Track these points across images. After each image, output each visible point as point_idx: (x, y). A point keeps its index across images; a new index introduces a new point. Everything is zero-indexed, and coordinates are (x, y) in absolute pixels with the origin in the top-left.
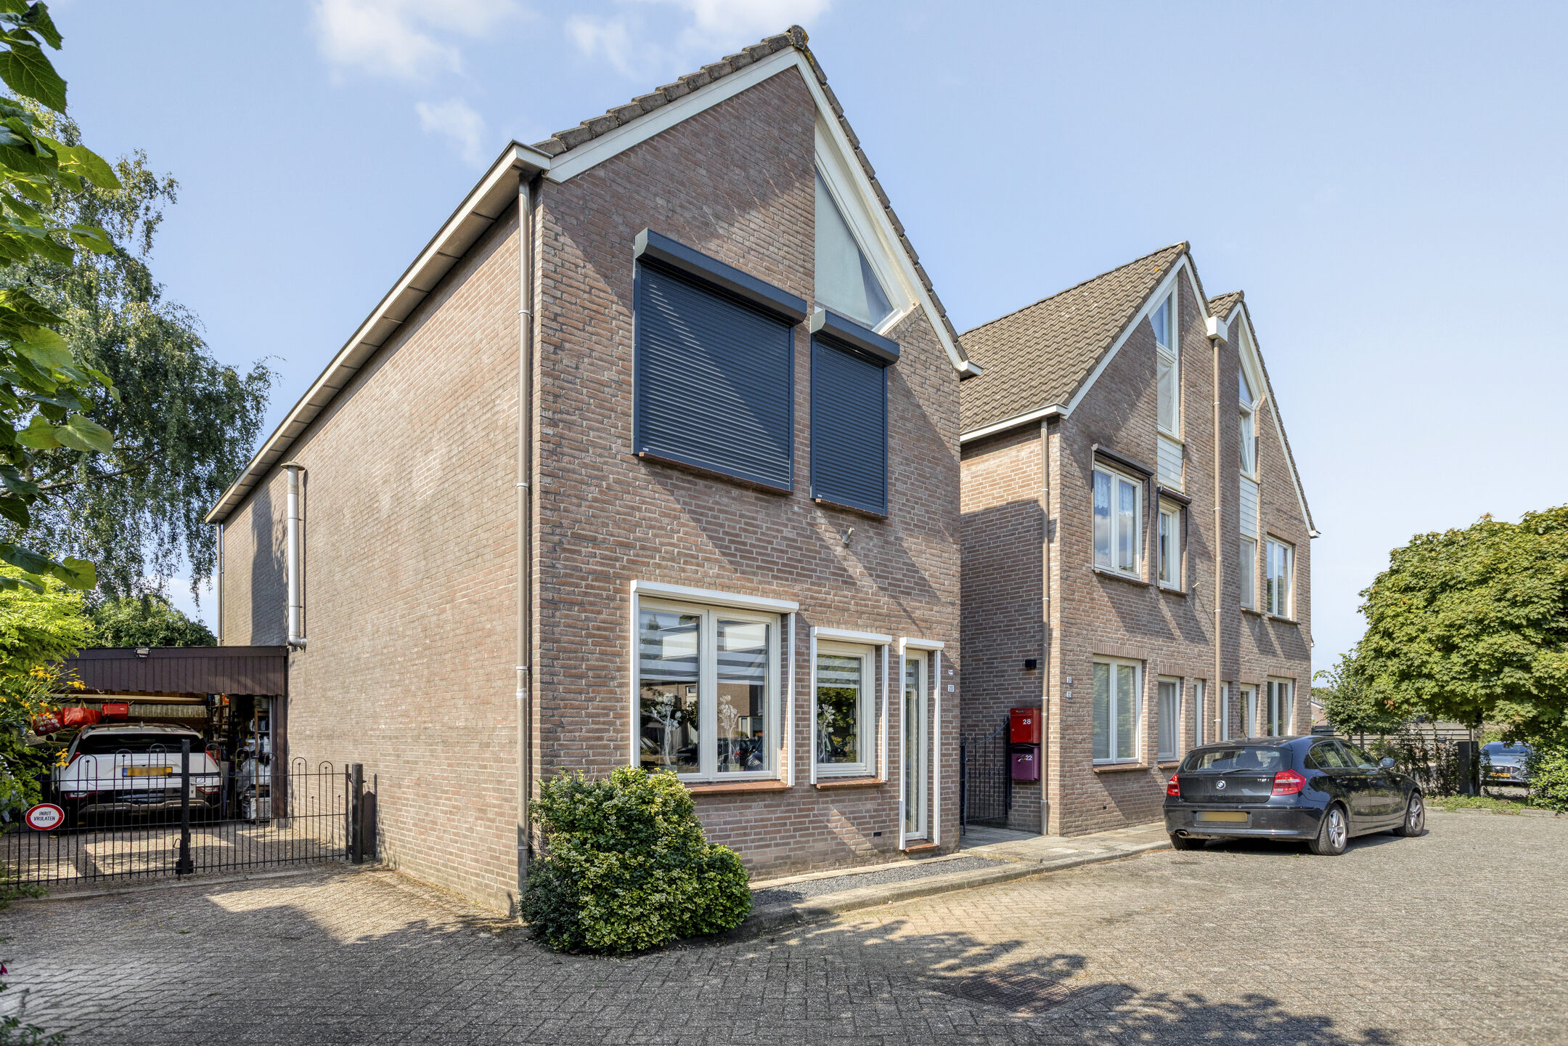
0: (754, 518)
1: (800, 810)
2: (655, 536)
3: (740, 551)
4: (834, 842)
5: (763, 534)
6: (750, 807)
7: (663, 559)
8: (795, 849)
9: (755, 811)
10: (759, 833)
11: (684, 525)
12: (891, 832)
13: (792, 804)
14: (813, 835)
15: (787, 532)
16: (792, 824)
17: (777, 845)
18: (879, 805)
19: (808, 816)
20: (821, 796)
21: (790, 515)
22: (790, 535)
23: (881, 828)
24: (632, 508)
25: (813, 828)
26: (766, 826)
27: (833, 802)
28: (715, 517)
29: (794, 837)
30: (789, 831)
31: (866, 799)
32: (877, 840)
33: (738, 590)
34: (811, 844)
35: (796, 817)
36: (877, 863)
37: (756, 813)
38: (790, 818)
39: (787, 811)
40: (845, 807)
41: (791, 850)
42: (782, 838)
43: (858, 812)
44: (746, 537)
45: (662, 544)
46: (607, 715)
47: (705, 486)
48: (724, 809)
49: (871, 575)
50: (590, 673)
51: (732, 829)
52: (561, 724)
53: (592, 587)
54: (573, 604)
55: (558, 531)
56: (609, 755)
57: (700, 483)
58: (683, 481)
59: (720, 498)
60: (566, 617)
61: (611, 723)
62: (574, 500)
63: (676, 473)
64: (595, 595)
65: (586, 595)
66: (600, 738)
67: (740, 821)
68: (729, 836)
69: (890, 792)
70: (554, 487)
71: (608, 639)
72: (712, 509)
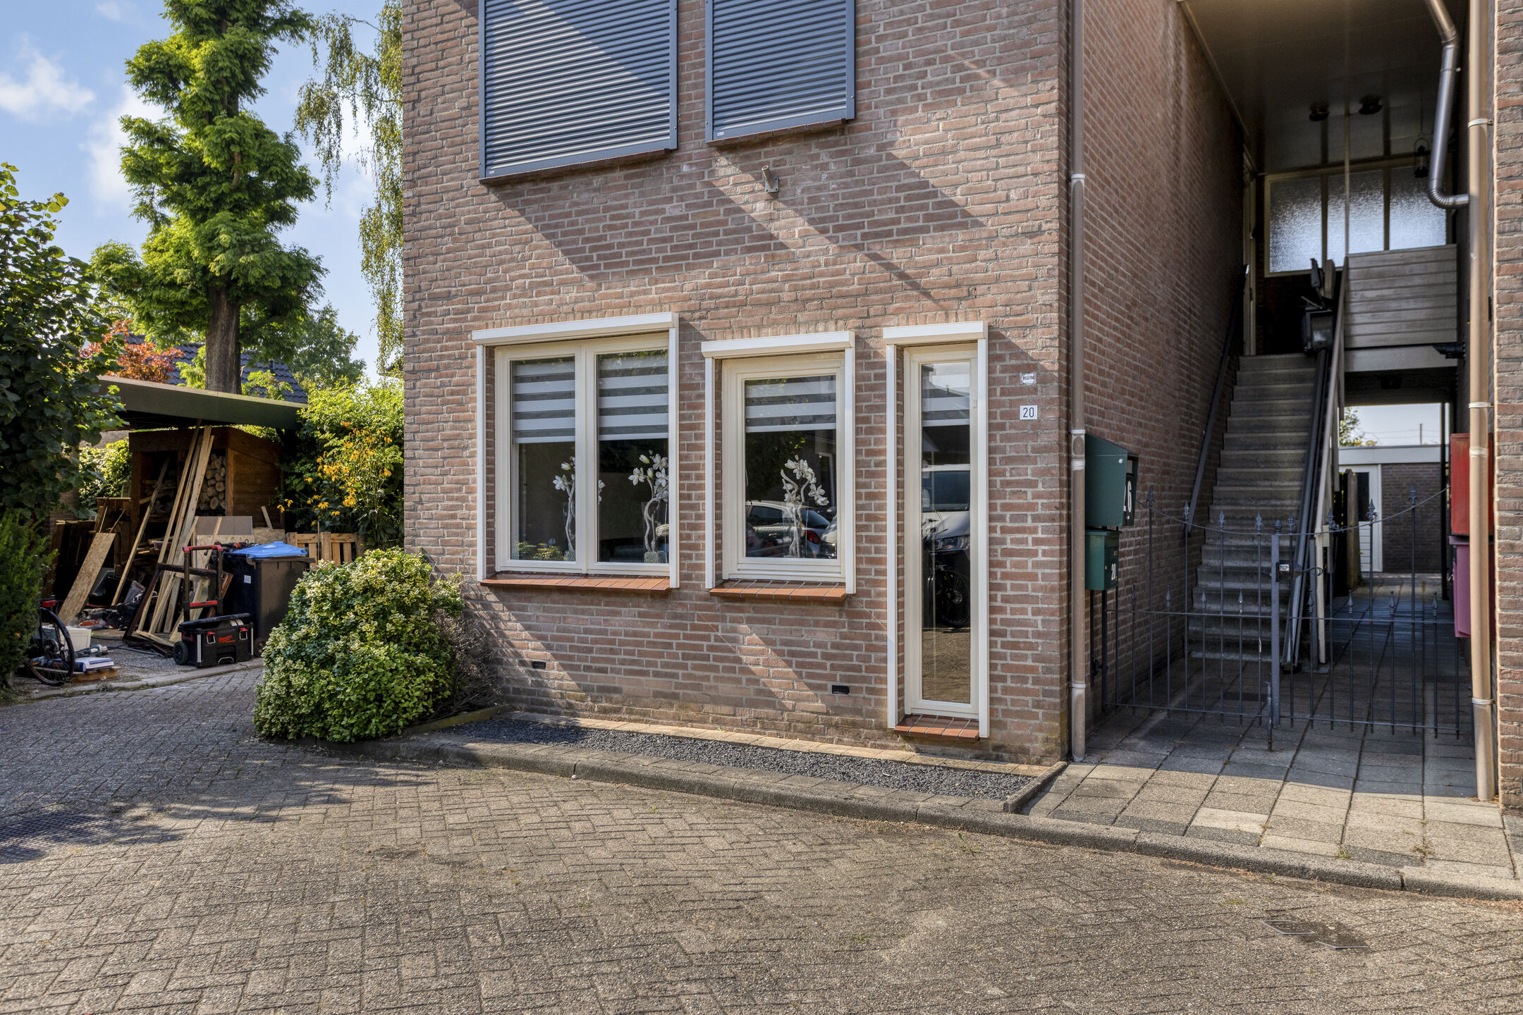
0: (623, 207)
1: (694, 627)
2: (505, 271)
3: (605, 257)
4: (753, 687)
5: (636, 224)
6: (618, 614)
7: (515, 297)
8: (685, 686)
9: (625, 620)
10: (631, 653)
11: (537, 247)
12: (871, 691)
13: (681, 617)
14: (715, 669)
15: (671, 210)
16: (679, 646)
17: (657, 674)
18: (843, 636)
19: (707, 638)
20: (730, 609)
21: (676, 182)
22: (677, 212)
23: (849, 679)
24: (483, 247)
25: (716, 659)
26: (640, 644)
27: (750, 621)
28: (572, 224)
29: (685, 667)
30: (675, 656)
31: (817, 624)
32: (839, 698)
33: (601, 312)
34: (712, 683)
35: (686, 637)
36: (840, 742)
37: (627, 624)
38: (677, 636)
39: (672, 626)
40: (774, 632)
41: (678, 686)
42: (665, 665)
43: (799, 644)
44: (612, 236)
45: (512, 280)
46: (460, 490)
47: (561, 188)
48: (583, 612)
49: (823, 231)
50: (445, 444)
51: (595, 641)
52: (420, 502)
53: (447, 348)
54: (430, 370)
55: (418, 296)
56: (462, 535)
57: (555, 185)
58: (535, 192)
59: (580, 194)
60: (425, 386)
61: (464, 499)
62: (431, 258)
63: (527, 186)
64: (449, 357)
65: (441, 357)
66: (453, 517)
67: (605, 632)
68: (590, 650)
69: (868, 616)
70: (414, 252)
71: (460, 403)
72: (568, 215)
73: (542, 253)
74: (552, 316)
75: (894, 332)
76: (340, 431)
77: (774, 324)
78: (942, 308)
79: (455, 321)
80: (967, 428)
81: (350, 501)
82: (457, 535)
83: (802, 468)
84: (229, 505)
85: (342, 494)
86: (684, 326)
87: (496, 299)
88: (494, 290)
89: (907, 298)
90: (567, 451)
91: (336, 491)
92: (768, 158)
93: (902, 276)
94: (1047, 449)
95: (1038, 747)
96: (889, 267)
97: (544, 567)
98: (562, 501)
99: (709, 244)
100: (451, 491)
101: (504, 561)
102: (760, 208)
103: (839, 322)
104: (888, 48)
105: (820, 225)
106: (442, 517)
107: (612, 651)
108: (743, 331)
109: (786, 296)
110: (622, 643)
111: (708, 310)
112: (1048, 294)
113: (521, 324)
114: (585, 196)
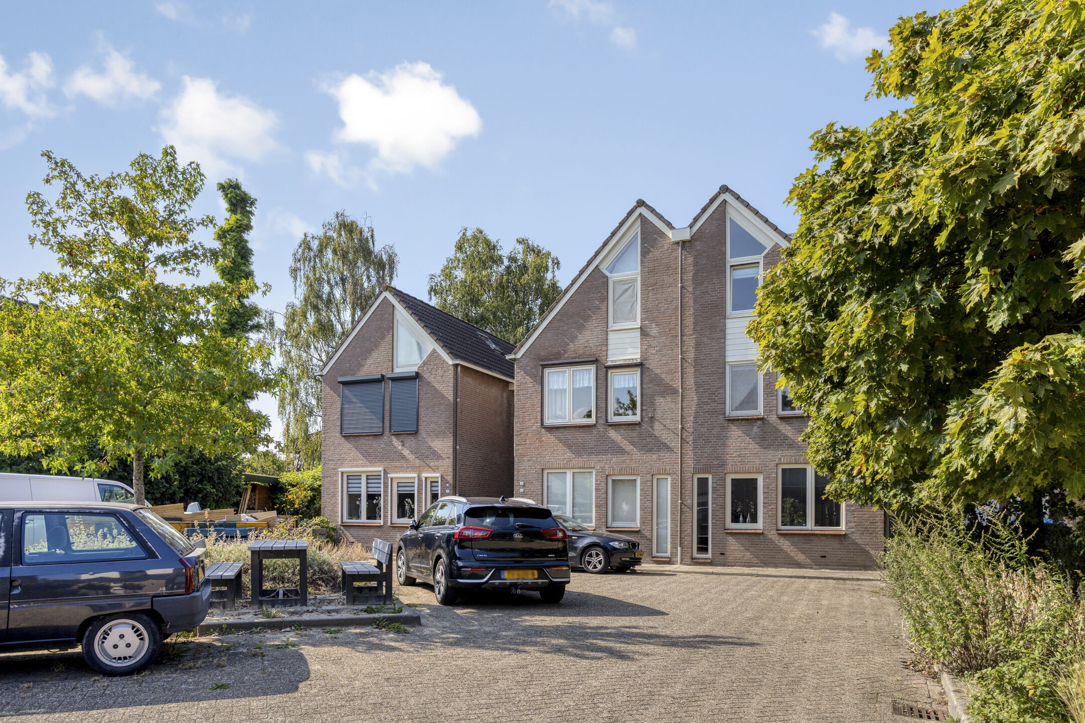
1: (385, 533)
2: (345, 456)
3: (370, 455)
5: (375, 448)
6: (370, 531)
7: (348, 461)
11: (353, 451)
15: (383, 446)
19: (389, 535)
20: (393, 529)
21: (384, 440)
28: (361, 447)
33: (368, 466)
37: (372, 533)
39: (380, 533)
44: (370, 450)
45: (347, 458)
46: (335, 504)
47: (359, 438)
48: (363, 531)
49: (412, 454)
50: (332, 493)
51: (365, 537)
52: (326, 506)
53: (332, 472)
54: (328, 477)
55: (325, 459)
56: (334, 514)
57: (357, 438)
58: (353, 439)
59: (363, 441)
60: (327, 480)
62: (328, 451)
63: (351, 437)
64: (333, 474)
65: (331, 474)
66: (333, 510)
67: (367, 534)
70: (324, 449)
71: (335, 484)
73: (354, 453)
74: (357, 466)
75: (424, 475)
77: (402, 472)
78: (433, 471)
79: (334, 466)
80: (437, 494)
81: (296, 506)
83: (409, 500)
84: (256, 507)
85: (294, 504)
86: (385, 470)
87: (344, 462)
88: (343, 460)
89: (427, 468)
90: (360, 496)
91: (292, 503)
92: (402, 437)
93: (426, 464)
96: (424, 462)
97: (354, 521)
98: (358, 507)
99: (390, 454)
101: (345, 520)
102: (400, 448)
103: (415, 472)
104: (424, 419)
105: (412, 452)
106: (330, 510)
108: (396, 472)
109: (405, 466)
111: (390, 468)
112: (451, 469)
113: (349, 468)
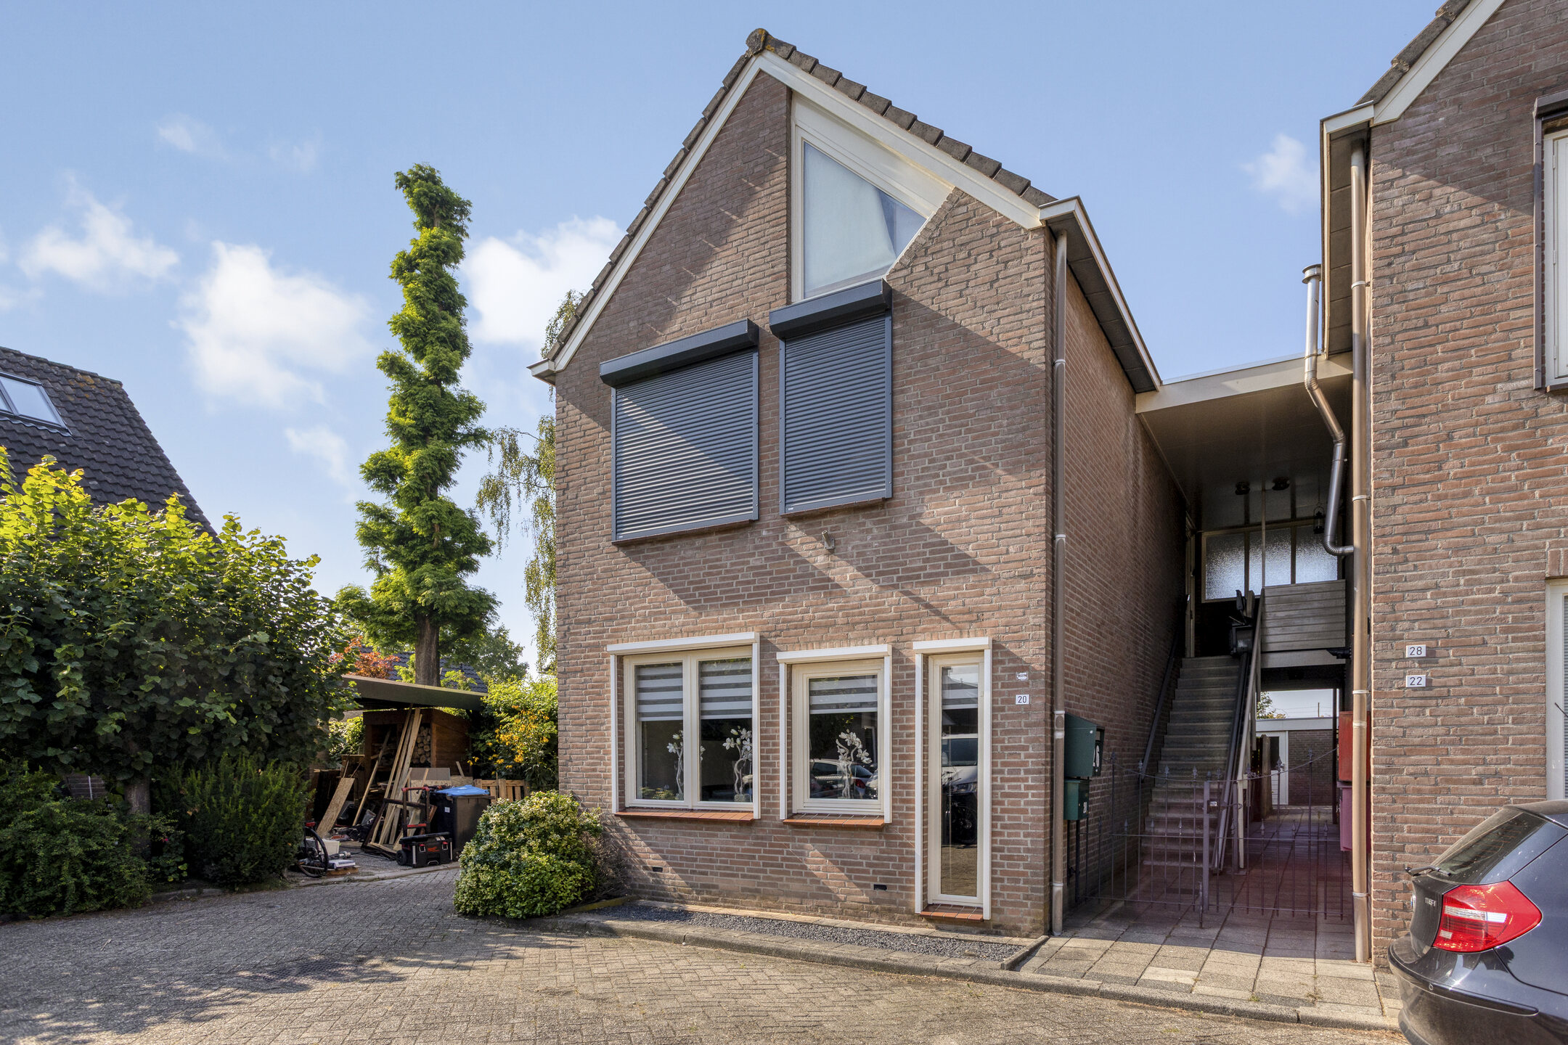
0: (718, 560)
1: (771, 845)
2: (631, 604)
3: (705, 595)
4: (815, 886)
5: (727, 572)
6: (716, 836)
7: (638, 622)
8: (765, 885)
9: (720, 840)
10: (725, 862)
11: (654, 588)
12: (903, 888)
13: (762, 838)
14: (787, 873)
15: (753, 562)
16: (761, 858)
17: (744, 876)
18: (883, 851)
19: (781, 852)
20: (798, 833)
21: (757, 542)
22: (758, 563)
23: (886, 880)
24: (614, 588)
25: (787, 866)
26: (732, 856)
27: (812, 841)
28: (680, 572)
29: (765, 872)
30: (757, 864)
31: (862, 843)
32: (879, 893)
33: (702, 632)
34: (785, 882)
35: (765, 851)
36: (879, 922)
37: (722, 842)
38: (759, 851)
39: (755, 845)
40: (831, 849)
41: (759, 884)
42: (750, 870)
43: (849, 856)
44: (709, 580)
45: (636, 610)
46: (599, 752)
47: (672, 547)
48: (690, 835)
49: (868, 576)
50: (588, 722)
51: (698, 854)
52: (570, 760)
53: (588, 657)
54: (576, 672)
55: (567, 621)
56: (601, 782)
57: (667, 545)
58: (653, 550)
59: (687, 552)
60: (573, 682)
61: (602, 759)
62: (577, 596)
63: (647, 546)
64: (590, 662)
65: (584, 663)
66: (594, 770)
67: (706, 848)
68: (695, 860)
69: (901, 838)
70: (564, 591)
71: (599, 694)
72: (678, 565)
73: (658, 592)
74: (666, 635)
75: (922, 645)
76: (512, 712)
77: (831, 640)
78: (958, 628)
79: (594, 638)
80: (975, 710)
81: (519, 759)
82: (597, 782)
83: (852, 738)
84: (433, 761)
85: (514, 754)
86: (764, 642)
87: (624, 623)
88: (622, 617)
89: (931, 621)
90: (678, 726)
91: (510, 752)
92: (827, 526)
93: (928, 606)
94: (1036, 724)
95: (1027, 926)
96: (918, 600)
97: (661, 804)
98: (674, 761)
99: (783, 585)
100: (592, 753)
101: (632, 799)
102: (821, 560)
103: (879, 638)
104: (916, 449)
105: (866, 571)
106: (587, 770)
107: (711, 861)
108: (808, 644)
109: (840, 620)
110: (718, 855)
111: (782, 630)
112: (1037, 618)
113: (643, 640)
114: (690, 553)
